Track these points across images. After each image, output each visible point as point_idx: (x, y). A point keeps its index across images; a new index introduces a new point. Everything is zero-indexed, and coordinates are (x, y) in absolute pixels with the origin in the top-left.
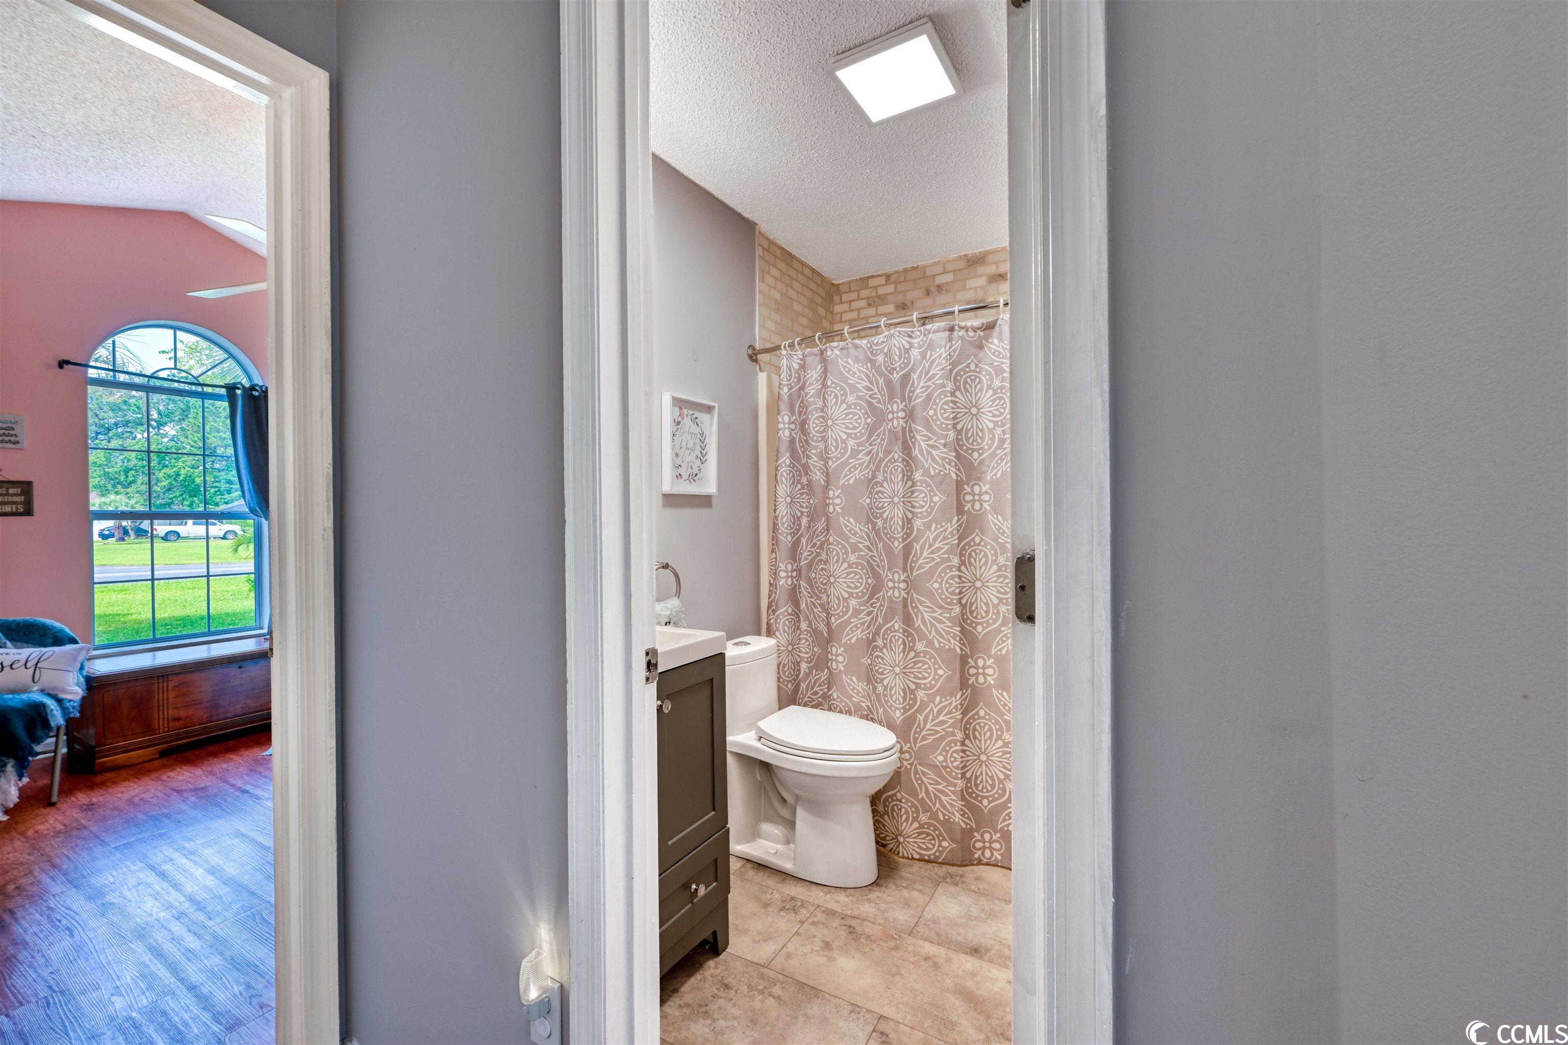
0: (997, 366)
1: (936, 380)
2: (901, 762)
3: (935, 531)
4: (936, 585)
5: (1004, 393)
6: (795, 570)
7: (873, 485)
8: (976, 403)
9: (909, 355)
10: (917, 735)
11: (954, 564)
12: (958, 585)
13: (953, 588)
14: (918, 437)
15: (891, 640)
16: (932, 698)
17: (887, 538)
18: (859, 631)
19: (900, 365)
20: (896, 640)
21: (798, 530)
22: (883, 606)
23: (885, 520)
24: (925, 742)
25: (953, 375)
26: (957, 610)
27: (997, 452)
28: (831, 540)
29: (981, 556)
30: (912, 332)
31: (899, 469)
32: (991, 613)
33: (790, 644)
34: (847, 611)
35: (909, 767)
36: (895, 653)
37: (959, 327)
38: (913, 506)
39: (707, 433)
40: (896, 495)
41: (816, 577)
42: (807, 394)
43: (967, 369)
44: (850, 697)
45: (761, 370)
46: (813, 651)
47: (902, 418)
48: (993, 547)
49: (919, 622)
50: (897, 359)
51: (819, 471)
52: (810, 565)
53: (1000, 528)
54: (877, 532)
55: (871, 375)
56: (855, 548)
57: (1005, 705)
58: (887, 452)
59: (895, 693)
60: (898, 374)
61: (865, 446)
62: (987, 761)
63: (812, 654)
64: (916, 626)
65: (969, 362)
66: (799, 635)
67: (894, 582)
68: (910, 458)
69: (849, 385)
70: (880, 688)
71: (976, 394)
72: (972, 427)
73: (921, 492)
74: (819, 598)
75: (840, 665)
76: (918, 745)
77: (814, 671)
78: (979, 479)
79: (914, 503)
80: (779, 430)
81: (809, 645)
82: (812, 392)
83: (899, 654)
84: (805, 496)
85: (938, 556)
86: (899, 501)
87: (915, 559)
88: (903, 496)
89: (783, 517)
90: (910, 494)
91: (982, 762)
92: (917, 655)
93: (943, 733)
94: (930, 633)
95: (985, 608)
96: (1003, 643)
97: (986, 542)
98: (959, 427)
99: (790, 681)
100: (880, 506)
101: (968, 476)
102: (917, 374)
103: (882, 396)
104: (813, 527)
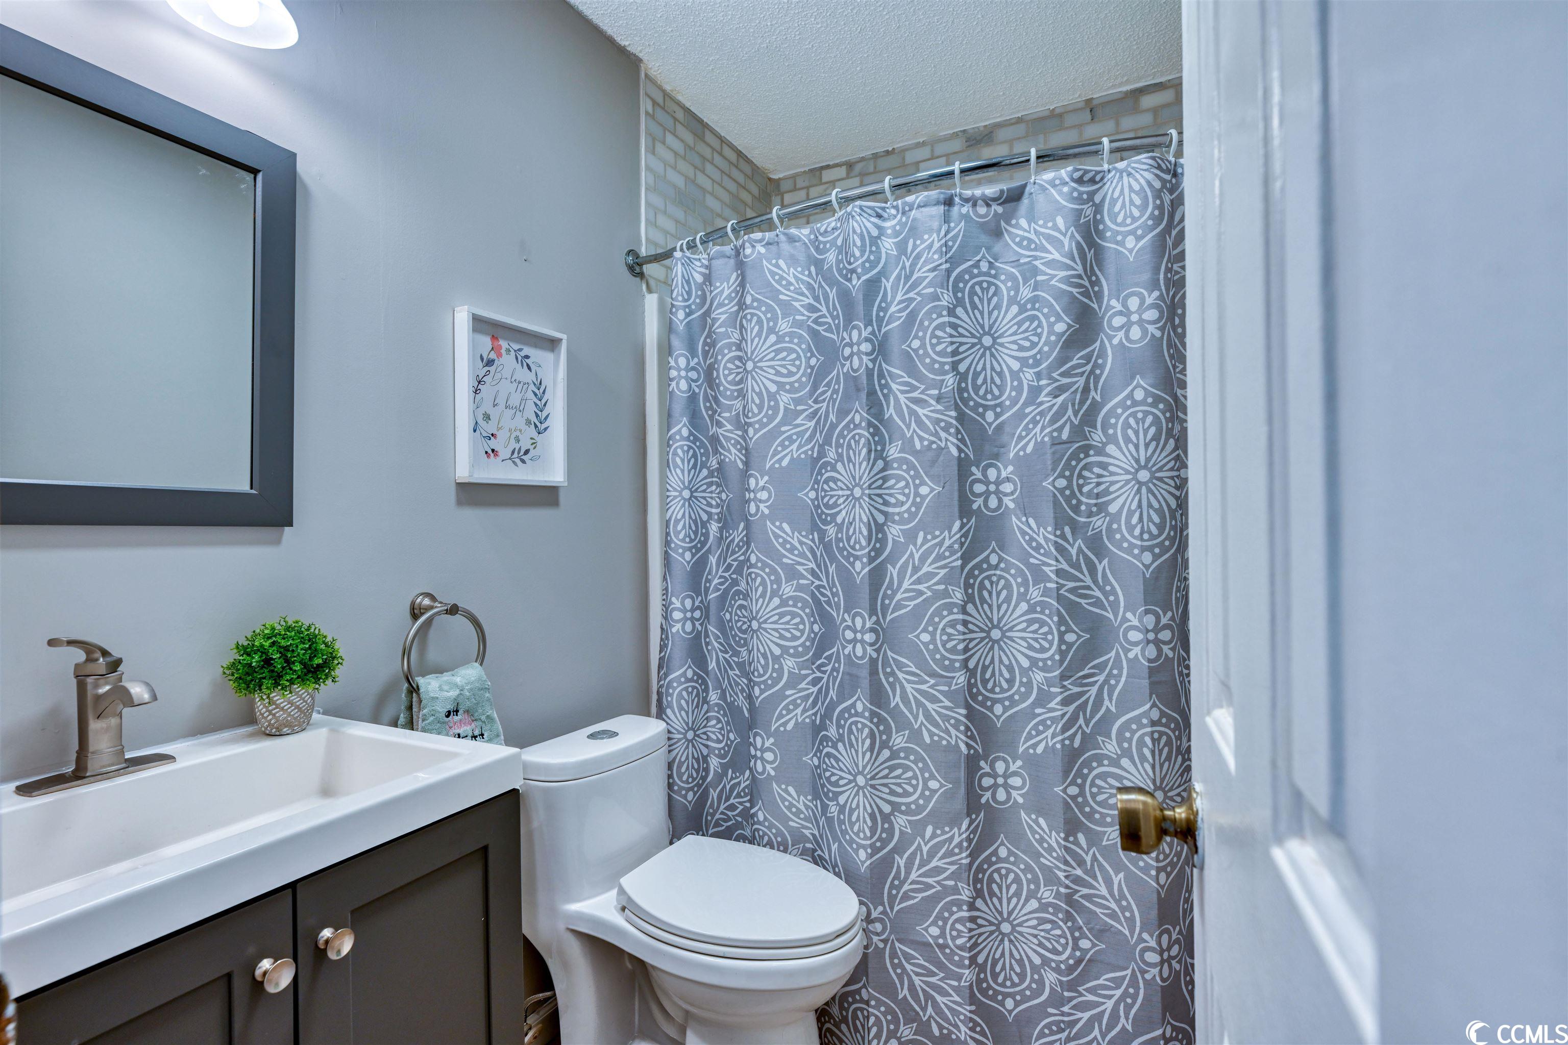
0: (1025, 264)
1: (924, 288)
2: (869, 939)
3: (922, 545)
4: (925, 637)
5: (1038, 310)
6: (698, 608)
7: (820, 469)
8: (991, 327)
9: (878, 247)
10: (894, 892)
11: (955, 600)
12: (961, 637)
13: (954, 642)
14: (894, 386)
15: (850, 729)
16: (918, 828)
17: (843, 557)
18: (799, 711)
19: (864, 263)
20: (858, 729)
21: (703, 544)
22: (838, 672)
23: (840, 527)
24: (911, 902)
25: (952, 279)
26: (961, 679)
27: (1027, 411)
28: (753, 559)
29: (1000, 587)
30: (883, 209)
31: (863, 440)
32: (1017, 684)
33: (689, 729)
34: (780, 677)
35: (881, 945)
36: (857, 752)
37: (961, 198)
38: (886, 503)
39: (547, 382)
40: (857, 485)
41: (731, 620)
42: (714, 320)
43: (976, 271)
44: (785, 820)
45: (650, 291)
46: (728, 738)
47: (867, 354)
48: (1021, 573)
49: (898, 699)
50: (857, 254)
51: (735, 448)
52: (723, 598)
53: (1032, 539)
54: (827, 547)
55: (816, 286)
56: (792, 574)
57: (1041, 841)
58: (843, 413)
59: (858, 819)
60: (859, 278)
61: (807, 404)
62: (1011, 933)
63: (727, 744)
64: (893, 705)
65: (978, 258)
66: (707, 712)
67: (855, 631)
68: (881, 421)
69: (780, 303)
70: (833, 809)
71: (990, 313)
72: (984, 368)
73: (899, 478)
74: (736, 654)
75: (768, 767)
76: (896, 909)
77: (730, 771)
78: (997, 456)
79: (887, 497)
80: (671, 380)
81: (722, 729)
82: (724, 317)
83: (864, 754)
84: (714, 487)
85: (928, 588)
86: (863, 494)
87: (889, 592)
88: (870, 485)
89: (677, 521)
90: (880, 482)
91: (1004, 935)
92: (894, 755)
93: (939, 888)
94: (916, 718)
95: (1007, 675)
96: (1037, 735)
97: (1010, 566)
98: (962, 368)
99: (691, 789)
100: (831, 502)
101: (978, 450)
102: (891, 280)
103: (833, 319)
104: (727, 538)
